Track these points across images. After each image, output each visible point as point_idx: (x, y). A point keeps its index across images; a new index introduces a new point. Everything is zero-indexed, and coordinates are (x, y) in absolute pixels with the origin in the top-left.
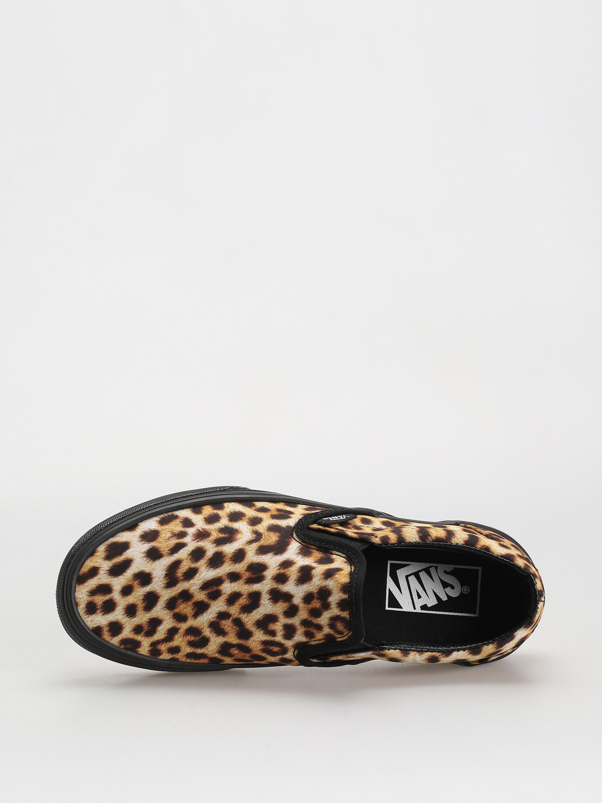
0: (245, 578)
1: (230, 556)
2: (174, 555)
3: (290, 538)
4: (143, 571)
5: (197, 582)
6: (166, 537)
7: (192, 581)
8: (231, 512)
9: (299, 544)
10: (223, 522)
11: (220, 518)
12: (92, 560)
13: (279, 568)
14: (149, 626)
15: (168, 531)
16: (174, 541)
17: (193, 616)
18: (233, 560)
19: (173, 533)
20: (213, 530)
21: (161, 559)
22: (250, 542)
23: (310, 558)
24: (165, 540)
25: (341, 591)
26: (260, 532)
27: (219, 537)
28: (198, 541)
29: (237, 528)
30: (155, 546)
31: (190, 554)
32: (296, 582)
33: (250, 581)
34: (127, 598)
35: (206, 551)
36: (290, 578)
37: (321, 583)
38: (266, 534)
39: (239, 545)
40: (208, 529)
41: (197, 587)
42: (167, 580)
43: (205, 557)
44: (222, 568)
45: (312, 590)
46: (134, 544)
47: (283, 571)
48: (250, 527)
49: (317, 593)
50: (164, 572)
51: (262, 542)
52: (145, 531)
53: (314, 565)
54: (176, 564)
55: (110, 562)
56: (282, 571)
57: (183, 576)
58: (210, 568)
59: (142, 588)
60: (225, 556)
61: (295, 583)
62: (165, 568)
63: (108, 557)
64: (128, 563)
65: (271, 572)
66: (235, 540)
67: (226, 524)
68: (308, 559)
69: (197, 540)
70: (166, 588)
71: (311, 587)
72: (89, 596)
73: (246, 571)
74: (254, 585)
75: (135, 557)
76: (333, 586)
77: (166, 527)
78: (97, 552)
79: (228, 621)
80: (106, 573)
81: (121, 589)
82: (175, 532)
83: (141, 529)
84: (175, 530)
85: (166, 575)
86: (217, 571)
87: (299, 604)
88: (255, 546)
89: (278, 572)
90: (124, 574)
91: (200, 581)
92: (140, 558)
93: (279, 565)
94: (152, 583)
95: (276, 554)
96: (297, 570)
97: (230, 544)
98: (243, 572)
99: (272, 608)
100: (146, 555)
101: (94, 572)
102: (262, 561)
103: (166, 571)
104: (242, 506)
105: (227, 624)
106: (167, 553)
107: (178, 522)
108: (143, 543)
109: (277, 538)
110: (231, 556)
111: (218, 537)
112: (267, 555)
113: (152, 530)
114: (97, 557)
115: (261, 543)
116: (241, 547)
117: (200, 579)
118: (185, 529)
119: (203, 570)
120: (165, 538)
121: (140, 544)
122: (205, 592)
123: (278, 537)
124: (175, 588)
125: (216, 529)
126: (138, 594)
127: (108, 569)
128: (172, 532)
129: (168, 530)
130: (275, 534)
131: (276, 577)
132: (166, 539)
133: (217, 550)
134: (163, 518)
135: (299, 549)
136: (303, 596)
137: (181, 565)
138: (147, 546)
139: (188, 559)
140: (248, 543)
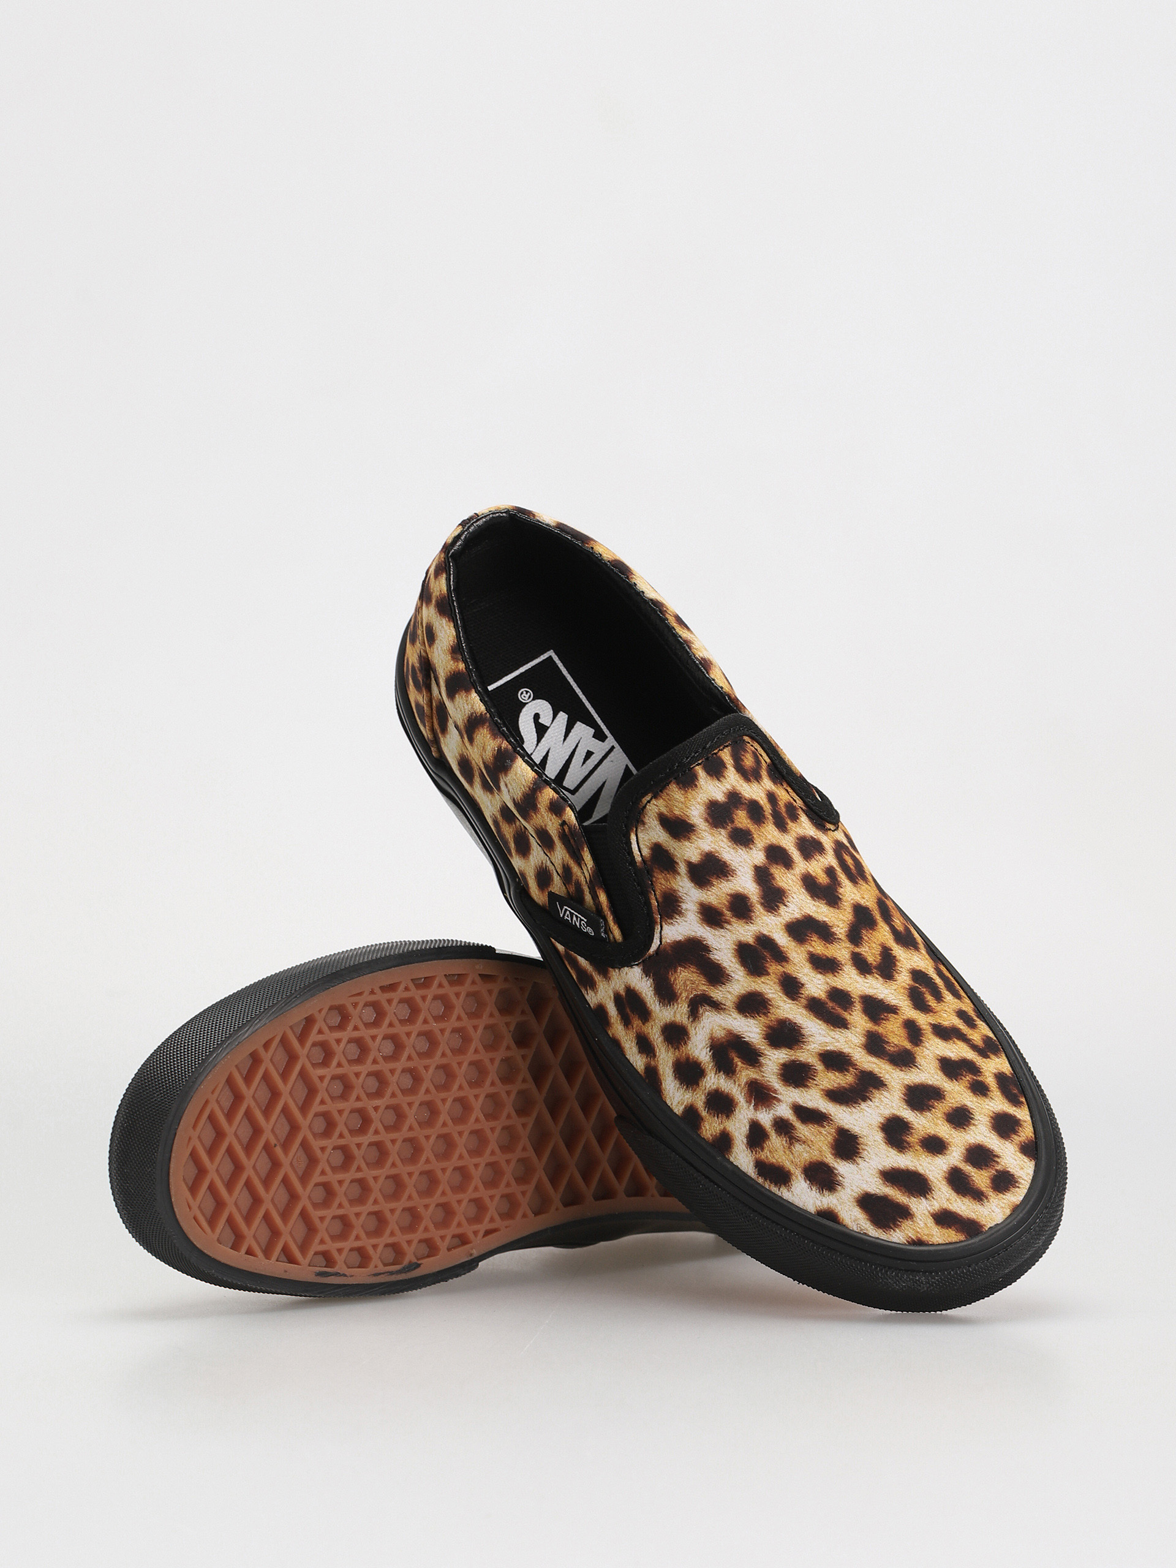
0: (779, 967)
1: (762, 1019)
2: (824, 1111)
3: (665, 950)
4: (886, 1143)
5: (842, 1040)
6: (804, 1149)
7: (846, 1050)
8: (687, 1087)
9: (665, 927)
10: (713, 1083)
11: (709, 1094)
12: (928, 1235)
13: (726, 925)
14: (963, 1075)
15: (792, 1154)
16: (803, 1130)
17: (896, 1013)
18: (766, 1008)
19: (791, 1144)
20: (739, 1085)
21: (847, 1127)
22: (717, 1006)
23: (676, 887)
24: (810, 1147)
25: (696, 786)
26: (688, 1007)
27: (744, 1064)
28: (775, 1091)
29: (708, 1049)
30: (833, 1155)
31: (806, 1086)
32: (730, 878)
33: (780, 957)
34: (947, 1137)
35: (781, 1065)
36: (730, 892)
37: (705, 831)
38: (684, 995)
39: (735, 1019)
40: (743, 1094)
41: (850, 1034)
42: (871, 1092)
43: (793, 1057)
44: (790, 1017)
45: (725, 840)
46: (852, 1190)
47: (728, 913)
48: (692, 1032)
49: (724, 828)
50: (863, 1105)
51: (703, 987)
52: (819, 1192)
53: (682, 869)
54: (837, 1096)
55: (910, 1204)
56: (728, 914)
57: (848, 1071)
58: (804, 1036)
59: (913, 1124)
60: (769, 1027)
61: (733, 877)
62: (856, 1111)
63: (905, 1213)
64: (892, 1176)
65: (742, 932)
66: (731, 1033)
67: (713, 1073)
68: (681, 889)
69: (774, 1095)
70: (886, 1085)
71: (722, 844)
72: (987, 1198)
73: (768, 974)
74: (781, 944)
75: (874, 1172)
76: (698, 806)
77: (788, 1165)
78: (910, 1237)
79: (864, 953)
80: (933, 1198)
81: (940, 1156)
82: (786, 1141)
83: (821, 1201)
84: (783, 1145)
85: (865, 1099)
86: (801, 1022)
87: (760, 850)
88: (717, 994)
89: (733, 920)
90: (913, 1168)
91: (837, 1036)
92: (868, 1162)
93: (722, 928)
94: (894, 1115)
95: (707, 949)
96: (710, 889)
97: (743, 1036)
98: (773, 976)
99: (795, 893)
100: (856, 1156)
101: (944, 1218)
102: (734, 960)
103: (860, 1104)
104: (663, 1084)
105: (870, 952)
106: (829, 1126)
107: (766, 1153)
108: (841, 1178)
109: (679, 971)
110: (760, 1017)
111: (744, 1066)
112: (719, 960)
113: (808, 1182)
114: (918, 1232)
115: (704, 988)
116: (735, 1014)
117: (833, 1038)
118: (770, 1130)
119: (815, 1045)
120: (808, 1149)
121: (846, 1182)
122: (848, 1017)
123: (676, 971)
124: (876, 1070)
125: (734, 1081)
126: (927, 1125)
127: (923, 1200)
128: (789, 1148)
129: (791, 1156)
130: (675, 979)
131: (744, 918)
132: (809, 1146)
133: (768, 1048)
134: (776, 1185)
135: (672, 919)
136: (744, 849)
137: (832, 1088)
138: (842, 1168)
139: (815, 1082)
140: (722, 1009)
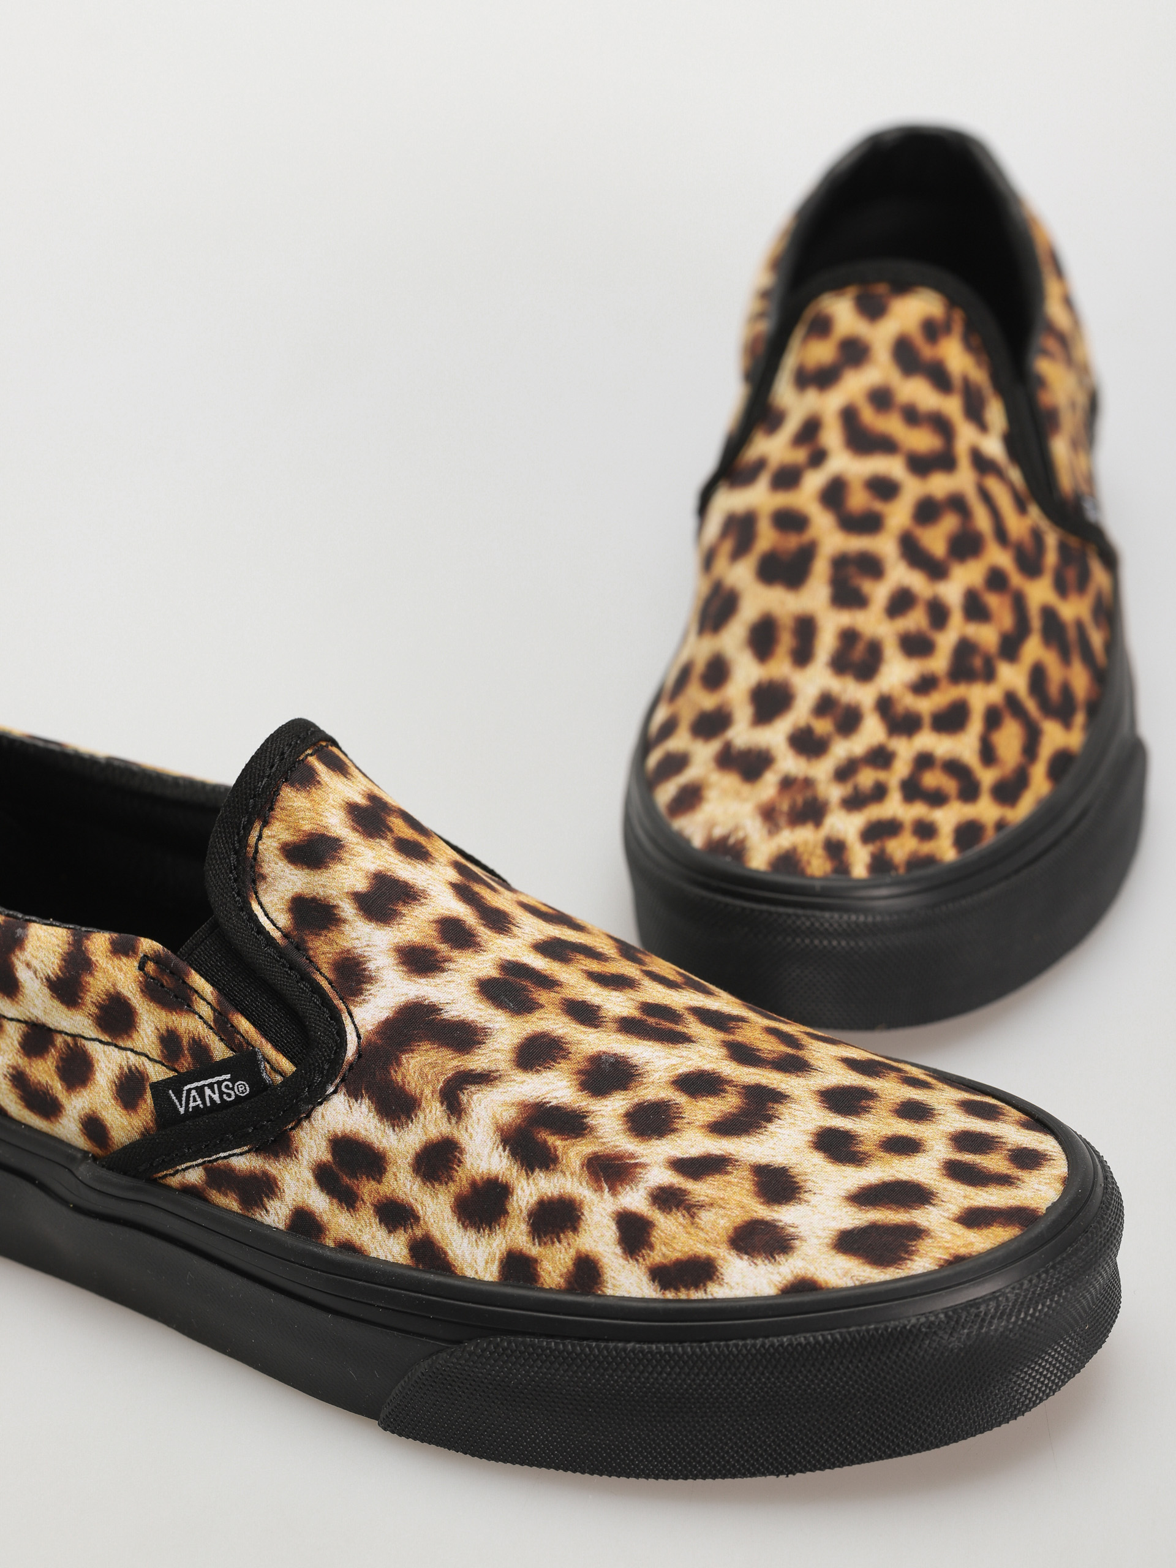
0: (552, 995)
1: (564, 1065)
2: (718, 1152)
3: (369, 1042)
4: (831, 1162)
5: (695, 1057)
6: (716, 1214)
7: (707, 1066)
8: (490, 1229)
9: (356, 1011)
10: (531, 1195)
11: (531, 1214)
12: (965, 1246)
13: (446, 964)
14: (883, 1073)
15: (702, 1230)
16: (700, 1189)
17: (745, 1022)
18: (562, 1049)
19: (693, 1217)
20: (572, 1174)
21: (764, 1161)
22: (485, 1078)
23: (348, 945)
24: (724, 1208)
25: (319, 782)
26: (442, 1103)
27: (567, 1139)
28: (632, 1156)
29: (501, 1148)
30: (763, 1203)
31: (674, 1130)
32: (423, 901)
33: (548, 983)
34: (913, 1133)
35: (625, 1116)
36: (432, 918)
37: (358, 844)
38: (428, 1091)
39: (522, 1083)
40: (584, 1184)
41: (701, 1048)
42: (773, 1108)
43: (636, 1100)
44: (603, 1048)
45: (391, 853)
46: (818, 1237)
47: (442, 946)
48: (463, 1138)
49: (384, 838)
50: (771, 1127)
51: (451, 1062)
52: (770, 1262)
53: (348, 909)
54: (727, 1127)
55: (915, 1220)
56: (443, 948)
57: (724, 1091)
58: (637, 1066)
59: (855, 1132)
60: (579, 1072)
61: (426, 898)
62: (765, 1137)
63: (915, 1233)
64: (865, 1197)
65: (476, 966)
66: (526, 1106)
67: (524, 1182)
68: (357, 943)
69: (633, 1161)
70: (788, 1096)
71: (391, 860)
72: (1019, 1179)
73: (542, 1006)
74: (540, 968)
75: (838, 1202)
76: (333, 811)
77: (702, 1249)
78: (940, 1259)
80: (943, 1201)
81: (919, 1154)
82: (684, 1216)
83: (778, 1273)
84: (680, 1224)
85: (769, 1119)
86: (623, 1051)
88: (478, 1061)
89: (455, 954)
90: (890, 1178)
91: (684, 1054)
92: (821, 1194)
93: (443, 970)
94: (821, 1127)
95: (434, 1009)
96: (402, 921)
97: (547, 1100)
98: (550, 1008)
100: (800, 1193)
101: (973, 1218)
102: (481, 1006)
103: (765, 1127)
104: (449, 1252)
106: (737, 1170)
107: (660, 1249)
108: (792, 1230)
109: (405, 1061)
110: (559, 1063)
111: (567, 1142)
112: (459, 1016)
113: (746, 1257)
114: (948, 1248)
115: (455, 1063)
116: (520, 1076)
117: (679, 1057)
118: (650, 1213)
119: (660, 1073)
120: (722, 1212)
121: (803, 1230)
122: (685, 1030)
123: (399, 1064)
124: (764, 1082)
125: (562, 1171)
126: (876, 1127)
127: (931, 1208)
128: (693, 1224)
129: (701, 1234)
130: (404, 1076)
131: (469, 947)
132: (721, 1207)
133: (592, 1101)
134: (697, 1287)
135: (362, 994)
136: (424, 864)
137: (714, 1119)
138: (786, 1215)
139: (685, 1121)
140: (496, 1078)
